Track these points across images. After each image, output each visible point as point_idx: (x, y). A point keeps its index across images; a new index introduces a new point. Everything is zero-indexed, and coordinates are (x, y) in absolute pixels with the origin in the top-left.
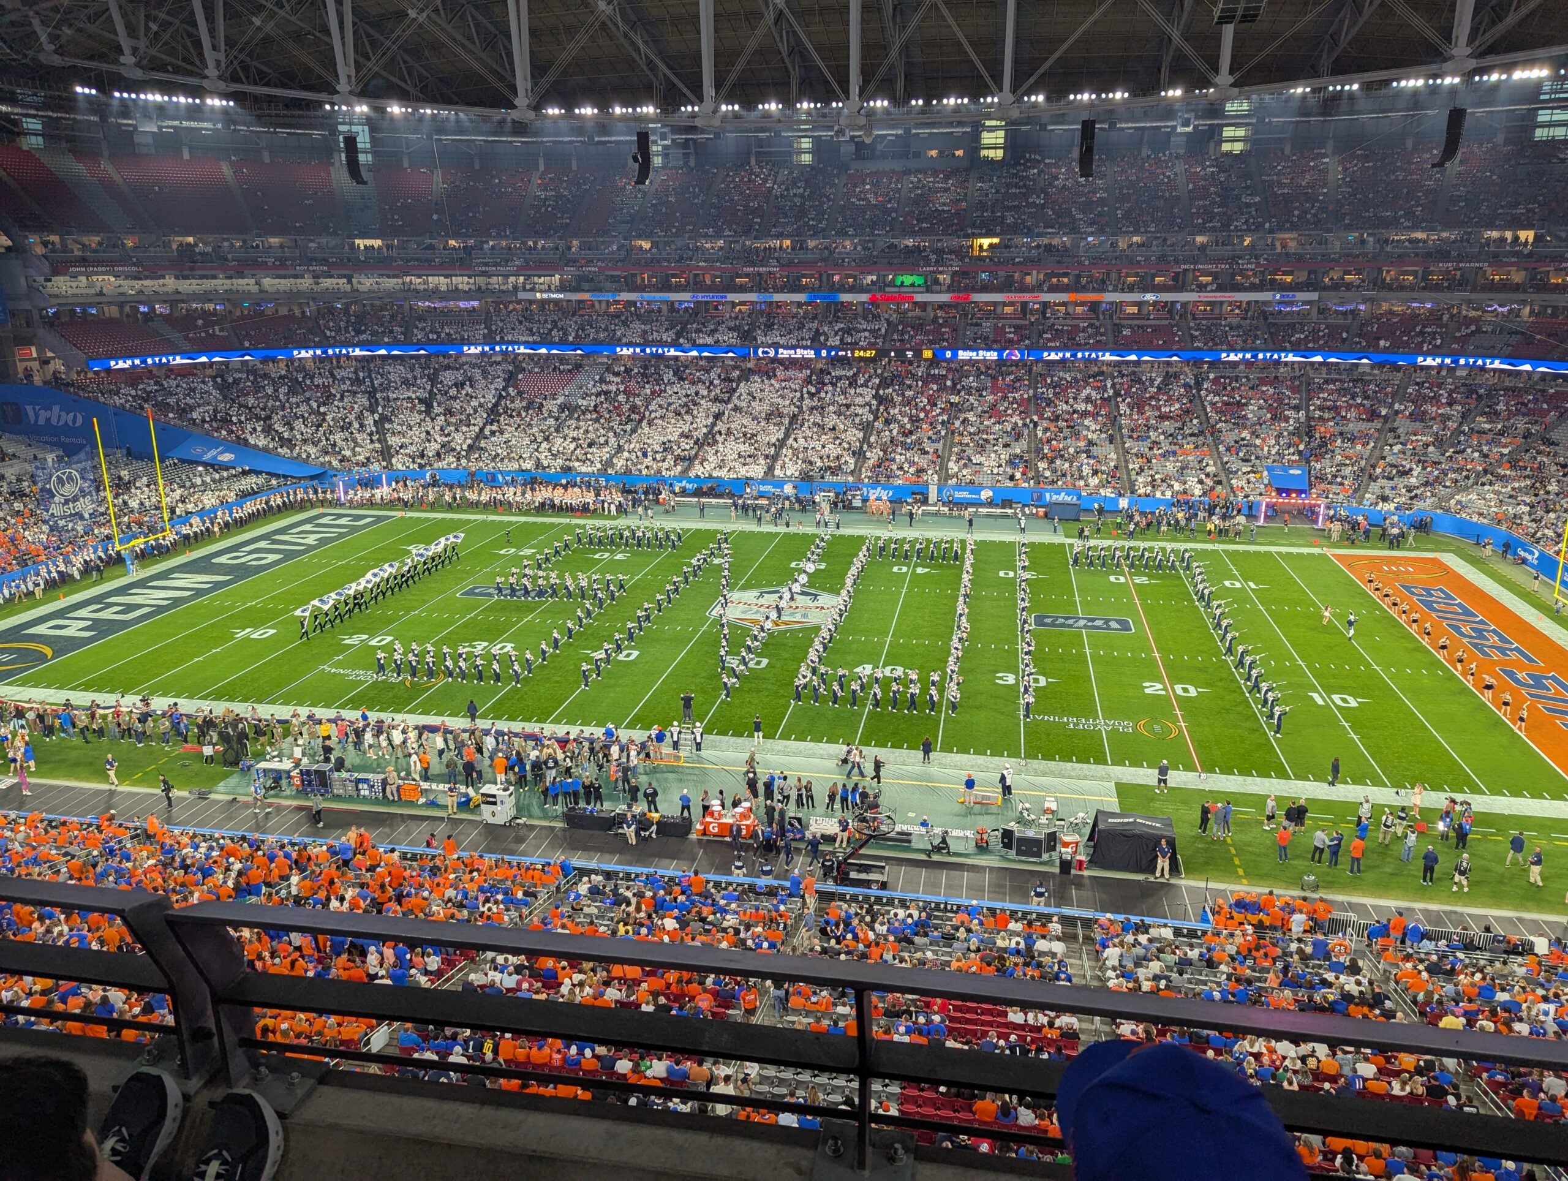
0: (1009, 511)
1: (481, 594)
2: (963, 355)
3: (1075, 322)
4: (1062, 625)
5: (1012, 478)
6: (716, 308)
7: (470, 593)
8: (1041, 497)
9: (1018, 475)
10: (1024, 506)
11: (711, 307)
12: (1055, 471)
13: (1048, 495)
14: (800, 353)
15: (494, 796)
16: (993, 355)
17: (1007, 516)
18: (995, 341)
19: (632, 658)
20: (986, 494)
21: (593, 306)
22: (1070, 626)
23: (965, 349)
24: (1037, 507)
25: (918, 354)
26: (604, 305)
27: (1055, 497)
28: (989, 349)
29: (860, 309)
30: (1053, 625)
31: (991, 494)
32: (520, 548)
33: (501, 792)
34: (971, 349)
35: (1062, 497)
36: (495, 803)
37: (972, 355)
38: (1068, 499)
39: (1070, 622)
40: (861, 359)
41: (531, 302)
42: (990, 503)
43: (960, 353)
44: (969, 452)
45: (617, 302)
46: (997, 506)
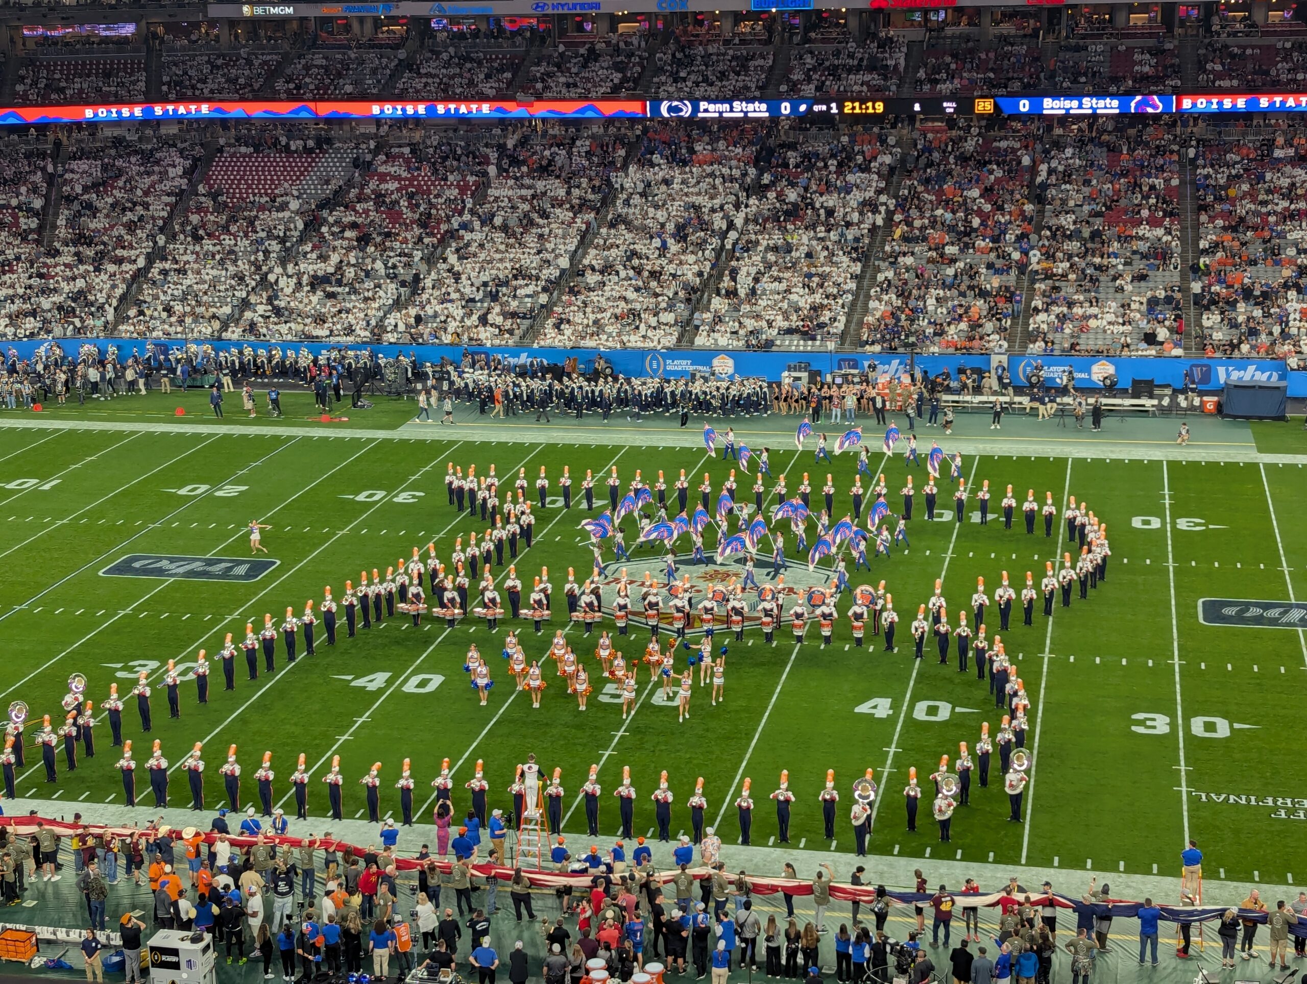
0: (1148, 403)
1: (144, 571)
2: (1052, 106)
3: (1270, 40)
4: (1259, 620)
5: (1150, 339)
6: (580, 28)
7: (125, 568)
8: (1208, 375)
9: (1162, 334)
10: (1176, 392)
11: (570, 25)
12: (1234, 325)
13: (1221, 371)
14: (739, 109)
15: (175, 952)
16: (1109, 106)
17: (1142, 412)
18: (1115, 80)
19: (431, 688)
20: (1101, 371)
21: (347, 28)
22: (1274, 621)
23: (1055, 96)
24: (1201, 394)
25: (965, 106)
26: (368, 26)
27: (1235, 375)
28: (1101, 93)
29: (853, 23)
30: (1240, 618)
31: (1110, 369)
32: (216, 481)
33: (187, 945)
34: (1068, 94)
35: (1251, 375)
36: (176, 966)
37: (1072, 105)
38: (1262, 378)
39: (1274, 613)
40: (856, 119)
41: (233, 23)
42: (1111, 388)
43: (1048, 102)
44: (1068, 290)
45: (392, 20)
46: (1123, 393)
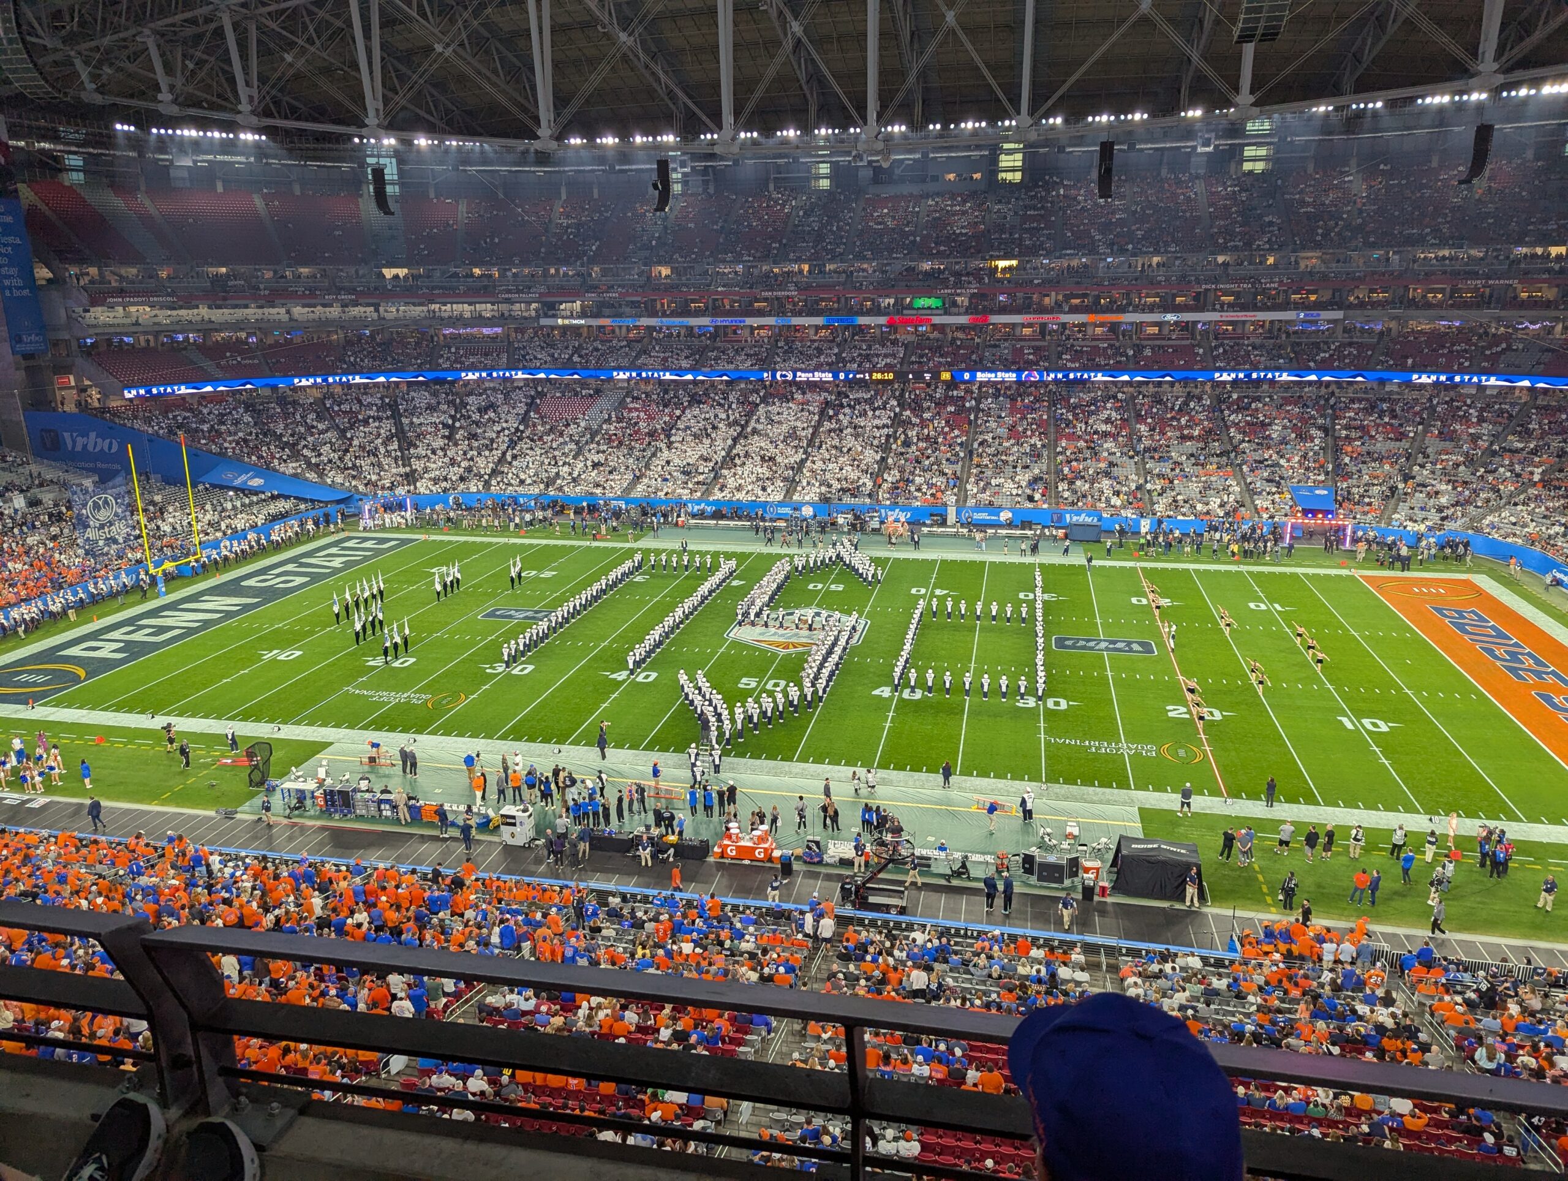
0: (1029, 533)
1: (501, 616)
2: (981, 376)
3: (1094, 343)
4: (1084, 648)
5: (1031, 499)
6: (735, 332)
7: (492, 615)
8: (1061, 518)
9: (1037, 496)
10: (1044, 527)
11: (729, 331)
12: (1075, 492)
13: (1068, 517)
14: (818, 376)
15: (514, 817)
16: (1011, 377)
17: (1026, 538)
18: (1014, 363)
19: (650, 679)
20: (1005, 516)
21: (613, 331)
22: (1092, 648)
23: (983, 371)
24: (1057, 528)
25: (936, 375)
26: (624, 330)
27: (1075, 519)
28: (1008, 370)
29: (878, 332)
30: (1074, 647)
31: (1010, 515)
32: (540, 570)
33: (520, 814)
34: (990, 370)
35: (1083, 518)
36: (514, 824)
37: (991, 376)
38: (1089, 520)
39: (1092, 644)
40: (879, 382)
41: (553, 328)
42: (1010, 525)
43: (979, 374)
44: (988, 473)
45: (637, 327)
46: (1016, 527)
